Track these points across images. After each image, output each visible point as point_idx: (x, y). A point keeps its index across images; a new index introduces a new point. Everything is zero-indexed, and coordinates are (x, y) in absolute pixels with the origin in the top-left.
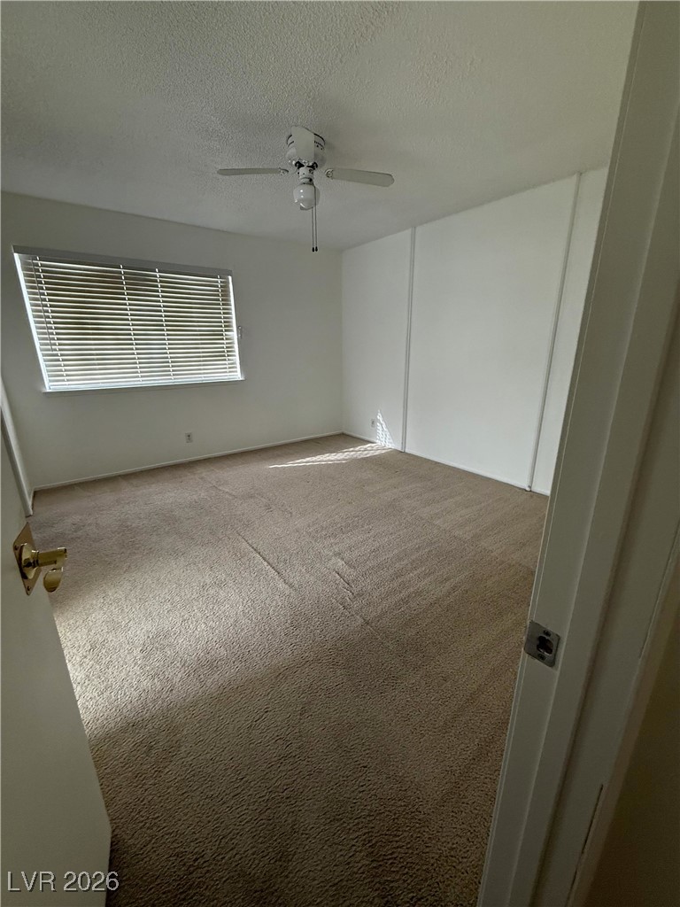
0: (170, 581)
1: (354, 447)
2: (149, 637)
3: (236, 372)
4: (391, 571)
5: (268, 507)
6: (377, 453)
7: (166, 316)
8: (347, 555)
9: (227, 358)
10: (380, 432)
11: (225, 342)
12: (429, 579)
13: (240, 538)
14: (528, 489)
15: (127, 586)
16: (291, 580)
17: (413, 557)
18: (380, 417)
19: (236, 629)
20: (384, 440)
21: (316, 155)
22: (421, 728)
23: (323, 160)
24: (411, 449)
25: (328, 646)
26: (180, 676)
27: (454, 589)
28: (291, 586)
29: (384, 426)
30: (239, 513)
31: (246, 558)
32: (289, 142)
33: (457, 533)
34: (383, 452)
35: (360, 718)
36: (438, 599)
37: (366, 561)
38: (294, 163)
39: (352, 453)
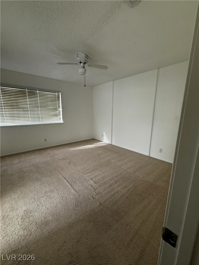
0: (34, 190)
1: (97, 143)
2: (24, 213)
3: (61, 120)
4: (109, 185)
5: (69, 163)
6: (104, 145)
7: (40, 104)
8: (94, 179)
9: (58, 116)
10: (105, 138)
11: (58, 111)
12: (120, 187)
13: (60, 174)
14: (149, 156)
15: (19, 192)
16: (76, 189)
17: (115, 179)
18: (104, 134)
19: (56, 208)
20: (106, 141)
21: (85, 60)
22: (120, 246)
23: (88, 62)
24: (114, 143)
25: (88, 214)
26: (34, 228)
27: (128, 190)
28: (76, 191)
29: (106, 136)
30: (60, 165)
31: (61, 181)
32: (78, 56)
33: (129, 171)
34: (106, 144)
35: (98, 243)
36: (123, 195)
37: (100, 181)
38: (79, 62)
39: (96, 145)
